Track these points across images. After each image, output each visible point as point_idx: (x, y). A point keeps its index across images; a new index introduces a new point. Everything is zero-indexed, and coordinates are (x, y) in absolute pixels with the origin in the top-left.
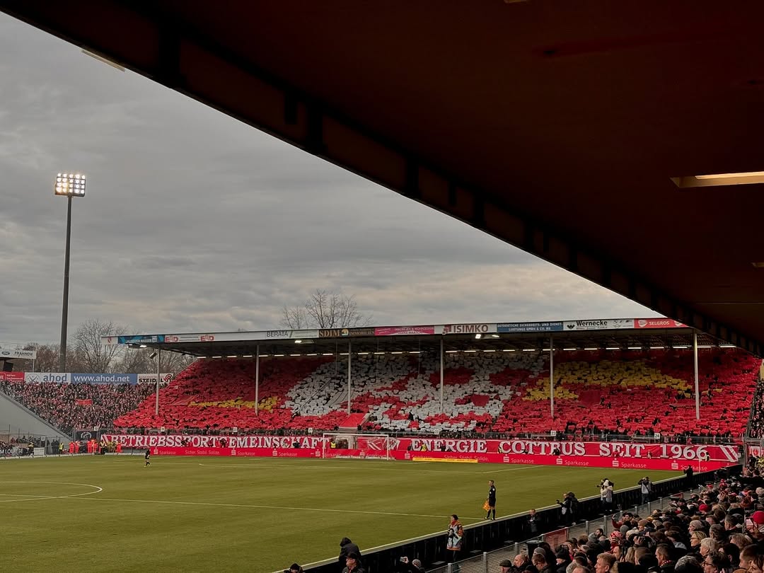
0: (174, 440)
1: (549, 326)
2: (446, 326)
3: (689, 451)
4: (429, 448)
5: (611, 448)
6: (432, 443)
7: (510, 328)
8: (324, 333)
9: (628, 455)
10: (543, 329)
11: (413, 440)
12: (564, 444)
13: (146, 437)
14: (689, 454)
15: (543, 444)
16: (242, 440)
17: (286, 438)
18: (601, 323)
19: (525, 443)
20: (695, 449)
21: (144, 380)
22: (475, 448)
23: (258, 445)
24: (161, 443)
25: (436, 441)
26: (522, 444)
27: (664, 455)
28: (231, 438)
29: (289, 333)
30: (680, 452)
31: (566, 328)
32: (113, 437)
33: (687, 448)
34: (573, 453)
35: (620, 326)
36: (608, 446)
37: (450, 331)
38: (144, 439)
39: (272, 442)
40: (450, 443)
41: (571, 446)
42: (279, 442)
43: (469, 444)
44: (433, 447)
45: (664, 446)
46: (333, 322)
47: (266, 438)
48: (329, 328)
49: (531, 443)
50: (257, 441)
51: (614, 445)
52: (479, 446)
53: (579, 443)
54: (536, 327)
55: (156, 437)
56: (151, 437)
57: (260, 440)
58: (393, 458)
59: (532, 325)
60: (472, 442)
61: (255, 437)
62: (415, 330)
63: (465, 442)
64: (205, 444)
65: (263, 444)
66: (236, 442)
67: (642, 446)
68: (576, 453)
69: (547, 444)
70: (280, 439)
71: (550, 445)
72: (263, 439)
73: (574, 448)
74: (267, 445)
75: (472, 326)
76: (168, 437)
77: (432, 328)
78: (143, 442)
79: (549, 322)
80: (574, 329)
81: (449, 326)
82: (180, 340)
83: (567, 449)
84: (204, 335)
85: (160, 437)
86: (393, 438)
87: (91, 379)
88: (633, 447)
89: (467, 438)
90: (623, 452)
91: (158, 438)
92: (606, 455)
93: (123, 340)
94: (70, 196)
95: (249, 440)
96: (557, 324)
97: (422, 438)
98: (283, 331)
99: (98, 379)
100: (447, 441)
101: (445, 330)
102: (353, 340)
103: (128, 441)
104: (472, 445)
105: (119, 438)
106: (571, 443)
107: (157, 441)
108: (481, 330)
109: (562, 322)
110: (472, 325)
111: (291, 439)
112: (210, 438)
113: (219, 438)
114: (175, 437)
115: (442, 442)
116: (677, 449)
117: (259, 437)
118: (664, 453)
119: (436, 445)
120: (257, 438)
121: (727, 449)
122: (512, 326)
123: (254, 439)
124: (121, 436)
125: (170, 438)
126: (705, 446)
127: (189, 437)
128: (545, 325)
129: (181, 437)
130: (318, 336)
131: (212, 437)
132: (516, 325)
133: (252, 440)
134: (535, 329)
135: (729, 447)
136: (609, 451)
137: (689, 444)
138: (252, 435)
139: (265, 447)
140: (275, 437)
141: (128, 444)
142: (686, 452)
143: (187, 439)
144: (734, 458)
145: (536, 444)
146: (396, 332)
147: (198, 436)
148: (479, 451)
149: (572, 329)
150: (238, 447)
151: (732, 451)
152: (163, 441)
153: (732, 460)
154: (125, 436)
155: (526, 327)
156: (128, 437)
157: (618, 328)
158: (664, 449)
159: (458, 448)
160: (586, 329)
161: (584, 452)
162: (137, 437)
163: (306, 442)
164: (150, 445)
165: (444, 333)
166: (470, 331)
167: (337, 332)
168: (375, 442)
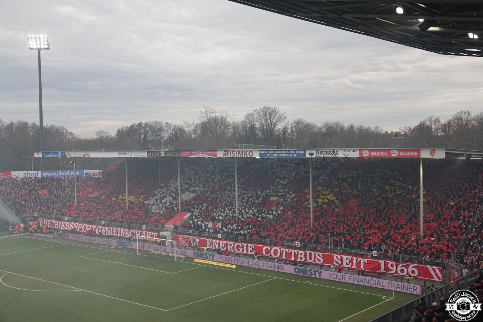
0: (74, 226)
1: (295, 153)
3: (402, 268)
5: (342, 259)
6: (219, 243)
7: (268, 154)
8: (150, 154)
9: (354, 267)
10: (291, 155)
11: (207, 240)
12: (308, 253)
13: (60, 222)
14: (402, 271)
15: (293, 251)
16: (109, 230)
17: (132, 230)
18: (334, 152)
19: (280, 249)
20: (407, 267)
21: (88, 174)
22: (247, 251)
23: (118, 234)
25: (221, 242)
26: (279, 250)
27: (382, 270)
28: (103, 228)
29: (130, 153)
30: (395, 269)
32: (45, 220)
33: (400, 265)
34: (314, 261)
35: (348, 155)
36: (339, 257)
37: (228, 155)
38: (59, 223)
39: (125, 233)
40: (231, 245)
41: (313, 255)
42: (129, 233)
43: (243, 246)
45: (382, 262)
47: (122, 229)
49: (285, 250)
50: (117, 231)
51: (345, 257)
52: (250, 249)
53: (319, 253)
54: (286, 154)
55: (65, 223)
56: (63, 223)
59: (284, 152)
60: (245, 245)
61: (116, 228)
62: (205, 154)
63: (240, 245)
65: (120, 234)
66: (105, 231)
67: (366, 260)
68: (317, 261)
69: (296, 251)
70: (129, 231)
71: (298, 253)
72: (120, 230)
73: (315, 257)
74: (123, 234)
77: (216, 153)
78: (58, 226)
79: (296, 150)
80: (314, 156)
81: (227, 151)
82: (73, 155)
83: (311, 259)
84: (85, 153)
85: (67, 223)
86: (195, 238)
87: (54, 174)
88: (358, 261)
89: (241, 242)
90: (351, 264)
93: (44, 154)
94: (39, 50)
95: (113, 230)
96: (301, 152)
98: (126, 152)
99: (59, 174)
100: (229, 243)
101: (224, 154)
103: (52, 223)
104: (245, 248)
105: (48, 221)
106: (313, 253)
107: (65, 226)
108: (248, 155)
109: (305, 150)
110: (242, 151)
111: (135, 232)
112: (92, 226)
113: (97, 227)
114: (74, 224)
115: (226, 244)
116: (392, 265)
117: (118, 229)
118: (382, 267)
119: (221, 245)
120: (117, 229)
121: (434, 269)
122: (270, 152)
123: (115, 229)
124: (49, 221)
125: (72, 224)
126: (416, 265)
127: (81, 224)
128: (293, 152)
129: (77, 224)
130: (146, 156)
131: (93, 226)
132: (272, 152)
133: (114, 230)
134: (285, 155)
135: (435, 268)
136: (340, 262)
137: (403, 262)
138: (114, 226)
139: (122, 236)
140: (126, 229)
141: (52, 226)
142: (399, 269)
143: (80, 226)
144: (439, 278)
145: (288, 251)
146: (194, 154)
147: (86, 224)
148: (249, 253)
149: (313, 157)
150: (107, 234)
151: (438, 271)
152: (68, 226)
153: (437, 280)
154: (50, 221)
155: (279, 154)
156: (52, 221)
157: (346, 156)
158: (383, 265)
159: (236, 249)
160: (322, 156)
161: (322, 261)
162: (56, 222)
163: (144, 235)
164: (62, 228)
165: (223, 156)
166: (241, 156)
167: (157, 153)
168: (184, 239)
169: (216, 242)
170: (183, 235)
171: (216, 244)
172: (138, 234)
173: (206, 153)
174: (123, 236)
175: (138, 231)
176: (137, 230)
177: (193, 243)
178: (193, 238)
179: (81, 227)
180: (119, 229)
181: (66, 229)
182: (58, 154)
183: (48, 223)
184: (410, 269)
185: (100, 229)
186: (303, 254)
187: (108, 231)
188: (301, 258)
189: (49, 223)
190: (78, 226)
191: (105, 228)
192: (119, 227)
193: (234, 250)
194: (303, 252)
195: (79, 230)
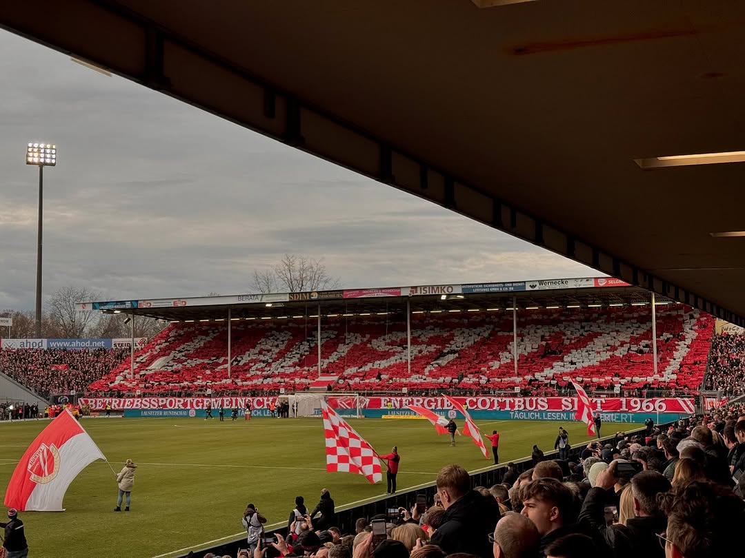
0: (150, 403)
1: (512, 286)
2: (412, 287)
3: (648, 404)
4: (398, 405)
5: (572, 402)
6: (401, 401)
7: (475, 288)
8: (293, 296)
10: (506, 289)
11: (383, 399)
12: (528, 399)
13: (122, 400)
14: (648, 407)
15: (508, 400)
17: (259, 398)
18: (562, 283)
19: (490, 399)
20: (653, 402)
21: (119, 344)
22: (442, 405)
24: (137, 405)
25: (404, 399)
26: (488, 401)
27: (624, 408)
29: (260, 297)
30: (638, 406)
31: (528, 288)
32: (90, 400)
33: (645, 401)
34: (536, 408)
35: (580, 285)
36: (570, 400)
37: (416, 292)
38: (120, 401)
40: (418, 401)
41: (534, 401)
43: (436, 401)
44: (401, 405)
45: (623, 400)
46: (302, 285)
47: (239, 399)
48: (298, 291)
49: (496, 399)
50: (231, 402)
52: (446, 403)
53: (542, 398)
54: (499, 287)
55: (132, 400)
56: (127, 400)
57: (234, 401)
58: (363, 417)
59: (495, 285)
60: (439, 399)
61: (229, 398)
63: (433, 399)
64: (180, 405)
67: (603, 400)
68: (540, 408)
69: (511, 399)
71: (515, 401)
72: (236, 400)
73: (537, 403)
75: (438, 288)
76: (144, 399)
77: (399, 290)
78: (119, 405)
79: (512, 283)
80: (537, 289)
81: (416, 287)
82: (154, 305)
83: (531, 405)
84: (177, 300)
85: (136, 400)
86: (363, 397)
87: (67, 344)
88: (594, 402)
89: (433, 396)
91: (134, 401)
92: (568, 409)
93: (97, 305)
94: (41, 165)
95: (223, 401)
96: (519, 284)
97: (391, 396)
98: (254, 295)
99: (74, 344)
100: (415, 399)
101: (411, 291)
102: (322, 302)
104: (439, 402)
105: (96, 401)
106: (534, 399)
107: (132, 403)
108: (446, 291)
109: (525, 282)
110: (438, 286)
111: (263, 400)
112: (185, 400)
114: (150, 400)
115: (411, 400)
116: (636, 402)
117: (233, 398)
118: (624, 406)
119: (404, 403)
121: (684, 401)
122: (476, 286)
123: (227, 400)
125: (146, 401)
126: (664, 399)
128: (508, 285)
129: (156, 399)
130: (288, 300)
131: (187, 399)
132: (480, 286)
133: (225, 401)
134: (498, 289)
135: (686, 399)
136: (570, 406)
137: (648, 397)
138: (226, 396)
142: (644, 405)
143: (162, 401)
144: (691, 410)
145: (500, 401)
146: (364, 294)
147: (173, 398)
148: (445, 408)
149: (535, 289)
151: (689, 403)
152: (138, 403)
153: (689, 412)
154: (101, 399)
155: (490, 288)
156: (104, 400)
157: (578, 287)
158: (624, 403)
159: (426, 405)
160: (547, 288)
161: (547, 406)
162: (114, 400)
164: (126, 407)
165: (410, 294)
166: (435, 292)
167: (306, 295)
168: (345, 401)
169: (397, 400)
171: (396, 402)
173: (383, 291)
177: (360, 405)
178: (360, 398)
179: (164, 403)
181: (135, 407)
182: (125, 304)
183: (96, 403)
184: (657, 404)
186: (523, 401)
188: (519, 406)
189: (99, 403)
190: (158, 402)
192: (234, 396)
193: (423, 406)
194: (522, 399)
195: (161, 408)
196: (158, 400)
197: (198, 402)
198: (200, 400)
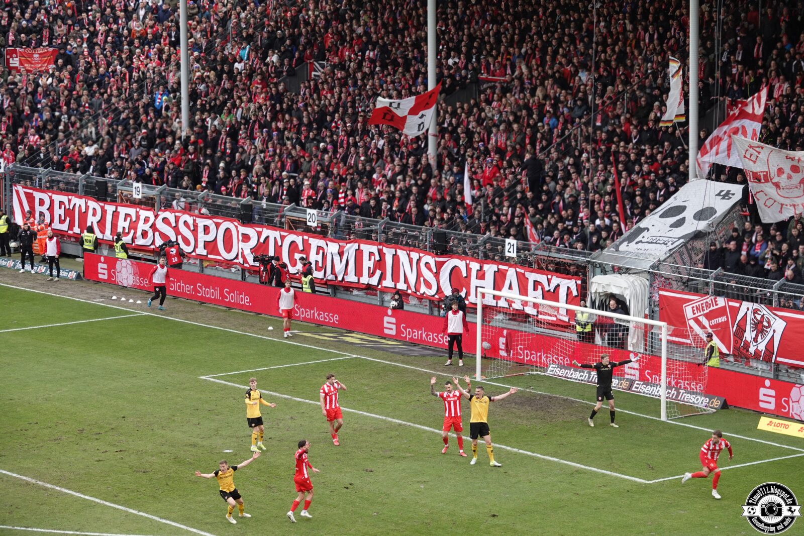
0: (176, 229)
13: (110, 209)
16: (341, 254)
17: (455, 262)
23: (382, 277)
24: (144, 234)
28: (315, 242)
32: (37, 195)
38: (104, 212)
39: (419, 274)
42: (437, 275)
47: (402, 254)
50: (380, 264)
55: (132, 211)
56: (123, 211)
57: (388, 261)
61: (374, 249)
64: (247, 252)
65: (395, 278)
66: (324, 257)
70: (439, 265)
72: (396, 258)
74: (406, 281)
76: (162, 215)
78: (101, 224)
85: (142, 215)
91: (138, 218)
95: (359, 253)
103: (69, 213)
105: (52, 201)
107: (133, 226)
111: (469, 270)
112: (259, 234)
113: (283, 238)
114: (177, 219)
117: (385, 250)
120: (380, 251)
123: (371, 254)
124: (57, 198)
125: (166, 220)
127: (208, 222)
129: (190, 220)
131: (266, 232)
133: (366, 256)
138: (366, 236)
139: (401, 286)
140: (426, 254)
141: (71, 227)
143: (206, 229)
147: (232, 221)
150: (330, 277)
152: (147, 227)
154: (64, 199)
156: (70, 201)
162: (92, 204)
163: (510, 288)
168: (709, 316)
170: (707, 293)
172: (479, 283)
174: (409, 287)
175: (481, 267)
176: (476, 260)
177: (755, 340)
178: (755, 312)
179: (210, 238)
180: (389, 253)
181: (140, 241)
183: (51, 209)
185: (301, 248)
187: (337, 259)
189: (58, 212)
190: (195, 232)
191: (322, 243)
192: (388, 242)
195: (204, 252)
196: (196, 226)
197: (293, 245)
198: (299, 240)
